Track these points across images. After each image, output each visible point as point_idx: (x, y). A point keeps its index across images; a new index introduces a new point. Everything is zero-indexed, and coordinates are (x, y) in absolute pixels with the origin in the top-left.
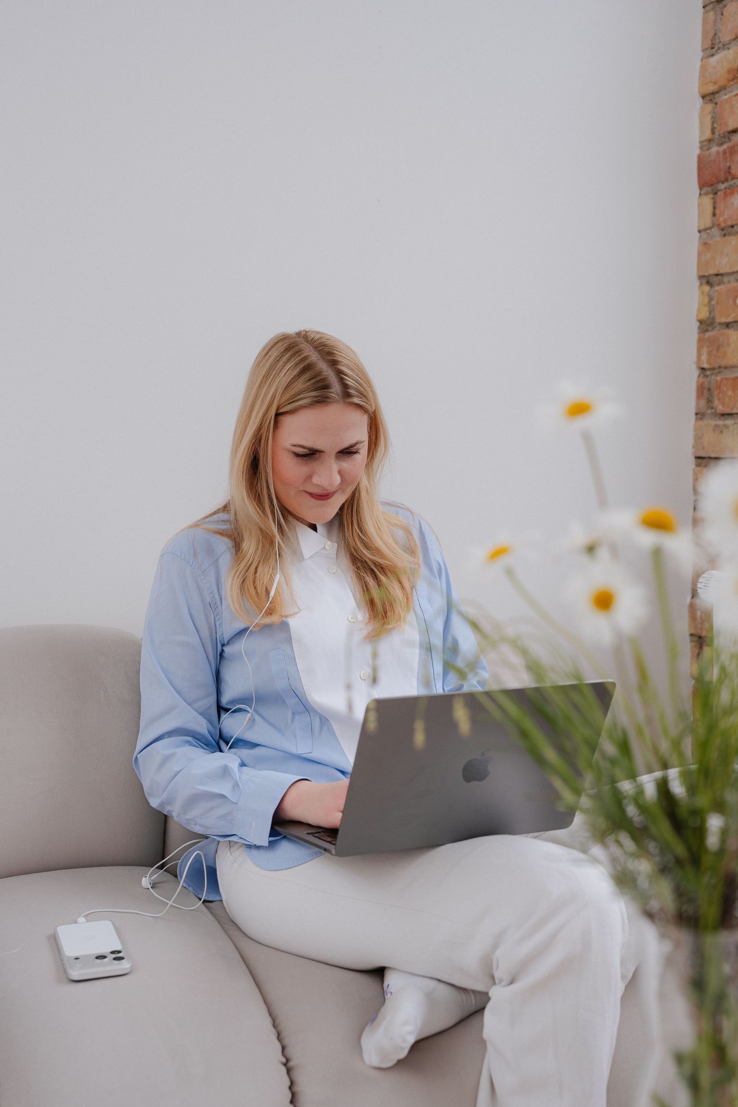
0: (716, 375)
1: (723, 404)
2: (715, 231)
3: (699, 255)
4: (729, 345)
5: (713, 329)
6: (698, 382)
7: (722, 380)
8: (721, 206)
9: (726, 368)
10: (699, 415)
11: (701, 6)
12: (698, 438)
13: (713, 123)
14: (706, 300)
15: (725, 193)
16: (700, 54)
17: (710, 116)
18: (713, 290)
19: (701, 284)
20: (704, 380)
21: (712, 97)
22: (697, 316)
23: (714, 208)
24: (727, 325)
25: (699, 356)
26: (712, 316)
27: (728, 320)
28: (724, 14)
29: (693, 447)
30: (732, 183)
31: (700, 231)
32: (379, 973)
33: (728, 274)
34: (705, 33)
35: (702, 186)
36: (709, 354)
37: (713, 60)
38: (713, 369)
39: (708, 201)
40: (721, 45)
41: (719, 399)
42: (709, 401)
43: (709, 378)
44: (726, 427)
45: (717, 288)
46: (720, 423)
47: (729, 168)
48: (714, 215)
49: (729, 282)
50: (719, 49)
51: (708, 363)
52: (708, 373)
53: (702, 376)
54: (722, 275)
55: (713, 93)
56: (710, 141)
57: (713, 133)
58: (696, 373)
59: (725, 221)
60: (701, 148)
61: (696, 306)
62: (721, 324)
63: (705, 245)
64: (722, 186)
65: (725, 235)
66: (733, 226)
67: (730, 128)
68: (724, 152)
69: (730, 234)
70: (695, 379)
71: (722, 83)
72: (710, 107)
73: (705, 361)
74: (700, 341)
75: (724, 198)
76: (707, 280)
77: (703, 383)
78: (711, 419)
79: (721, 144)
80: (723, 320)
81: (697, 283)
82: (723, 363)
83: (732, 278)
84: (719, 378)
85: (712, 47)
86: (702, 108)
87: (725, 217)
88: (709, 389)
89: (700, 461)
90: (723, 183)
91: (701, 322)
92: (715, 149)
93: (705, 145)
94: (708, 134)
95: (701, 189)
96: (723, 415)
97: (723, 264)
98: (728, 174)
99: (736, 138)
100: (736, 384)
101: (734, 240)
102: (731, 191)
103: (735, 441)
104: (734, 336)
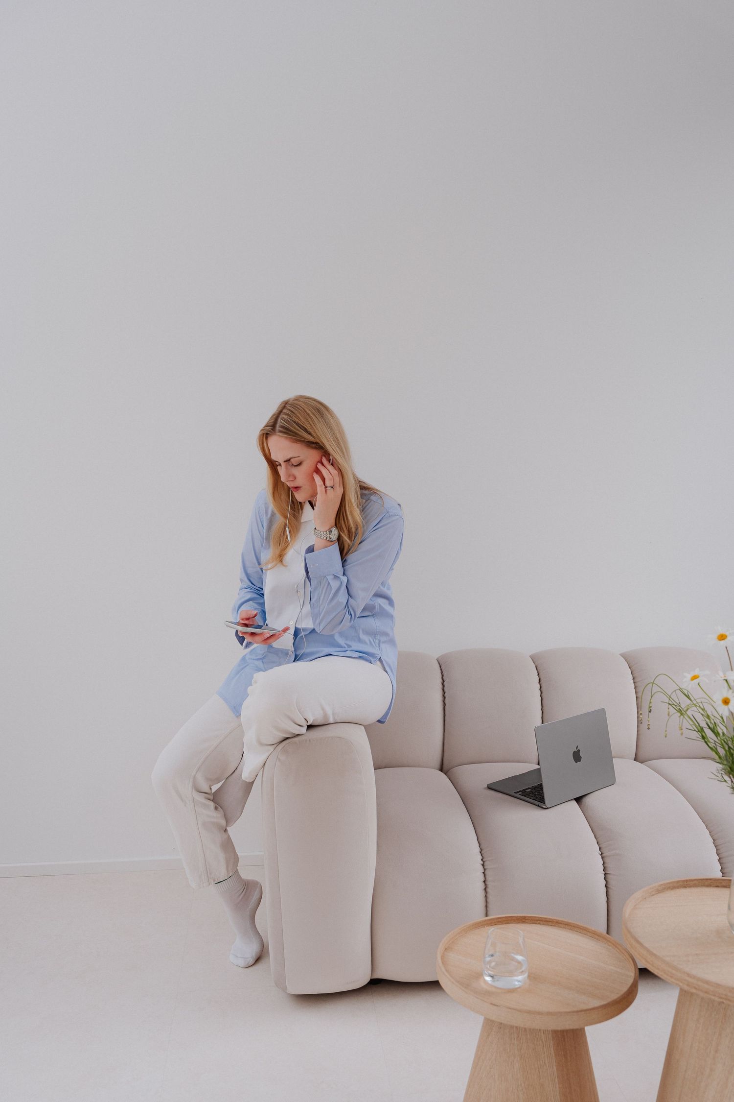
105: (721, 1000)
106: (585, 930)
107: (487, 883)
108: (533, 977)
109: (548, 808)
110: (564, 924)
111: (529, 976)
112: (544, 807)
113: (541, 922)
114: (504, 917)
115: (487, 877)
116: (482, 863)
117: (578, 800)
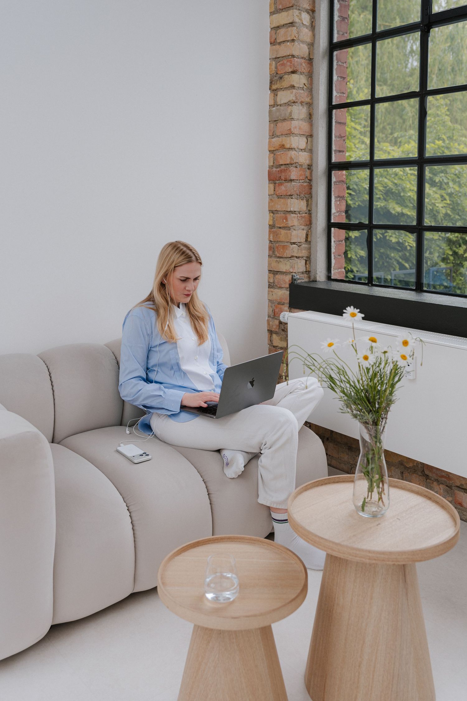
0: (276, 244)
1: (279, 254)
2: (275, 196)
3: (269, 203)
4: (281, 234)
5: (274, 228)
6: (269, 245)
7: (278, 245)
8: (277, 189)
9: (280, 242)
10: (270, 256)
11: (268, 121)
12: (269, 264)
13: (274, 160)
14: (272, 219)
15: (279, 185)
16: (268, 137)
17: (272, 158)
18: (274, 215)
19: (270, 213)
20: (271, 245)
21: (273, 152)
22: (268, 223)
23: (274, 188)
24: (280, 228)
25: (269, 236)
26: (274, 224)
27: (281, 226)
28: (277, 126)
29: (268, 267)
30: (281, 181)
31: (269, 195)
32: (219, 451)
33: (280, 211)
34: (270, 130)
35: (269, 180)
36: (273, 236)
37: (274, 140)
38: (275, 241)
39: (272, 186)
40: (276, 135)
41: (277, 252)
42: (273, 252)
43: (273, 245)
44: (281, 261)
45: (276, 215)
46: (278, 260)
47: (280, 177)
48: (274, 191)
49: (281, 214)
50: (275, 136)
51: (273, 239)
52: (273, 242)
53: (270, 243)
54: (278, 211)
55: (273, 151)
56: (272, 166)
57: (274, 164)
58: (268, 242)
59: (279, 194)
60: (269, 168)
61: (268, 220)
62: (277, 227)
63: (271, 200)
64: (278, 182)
65: (278, 198)
66: (282, 196)
67: (280, 164)
68: (278, 171)
69: (281, 198)
70: (268, 244)
71: (277, 148)
72: (272, 155)
73: (272, 239)
74: (270, 231)
75: (278, 186)
76: (272, 212)
77: (271, 246)
78: (275, 258)
79: (277, 168)
80: (279, 226)
81: (268, 212)
82: (279, 240)
83: (282, 213)
84: (277, 245)
85: (273, 135)
86: (269, 154)
87: (279, 192)
88: (273, 248)
89: (270, 271)
90: (278, 181)
91: (270, 225)
92: (274, 169)
93: (271, 167)
94: (272, 164)
95: (269, 181)
96: (279, 257)
97: (278, 207)
98: (280, 178)
99: (283, 167)
100: (284, 247)
101: (282, 200)
102: (281, 184)
103: (284, 266)
104: (283, 232)
105: (393, 563)
106: (243, 539)
110: (226, 539)
111: (240, 588)
114: (185, 546)
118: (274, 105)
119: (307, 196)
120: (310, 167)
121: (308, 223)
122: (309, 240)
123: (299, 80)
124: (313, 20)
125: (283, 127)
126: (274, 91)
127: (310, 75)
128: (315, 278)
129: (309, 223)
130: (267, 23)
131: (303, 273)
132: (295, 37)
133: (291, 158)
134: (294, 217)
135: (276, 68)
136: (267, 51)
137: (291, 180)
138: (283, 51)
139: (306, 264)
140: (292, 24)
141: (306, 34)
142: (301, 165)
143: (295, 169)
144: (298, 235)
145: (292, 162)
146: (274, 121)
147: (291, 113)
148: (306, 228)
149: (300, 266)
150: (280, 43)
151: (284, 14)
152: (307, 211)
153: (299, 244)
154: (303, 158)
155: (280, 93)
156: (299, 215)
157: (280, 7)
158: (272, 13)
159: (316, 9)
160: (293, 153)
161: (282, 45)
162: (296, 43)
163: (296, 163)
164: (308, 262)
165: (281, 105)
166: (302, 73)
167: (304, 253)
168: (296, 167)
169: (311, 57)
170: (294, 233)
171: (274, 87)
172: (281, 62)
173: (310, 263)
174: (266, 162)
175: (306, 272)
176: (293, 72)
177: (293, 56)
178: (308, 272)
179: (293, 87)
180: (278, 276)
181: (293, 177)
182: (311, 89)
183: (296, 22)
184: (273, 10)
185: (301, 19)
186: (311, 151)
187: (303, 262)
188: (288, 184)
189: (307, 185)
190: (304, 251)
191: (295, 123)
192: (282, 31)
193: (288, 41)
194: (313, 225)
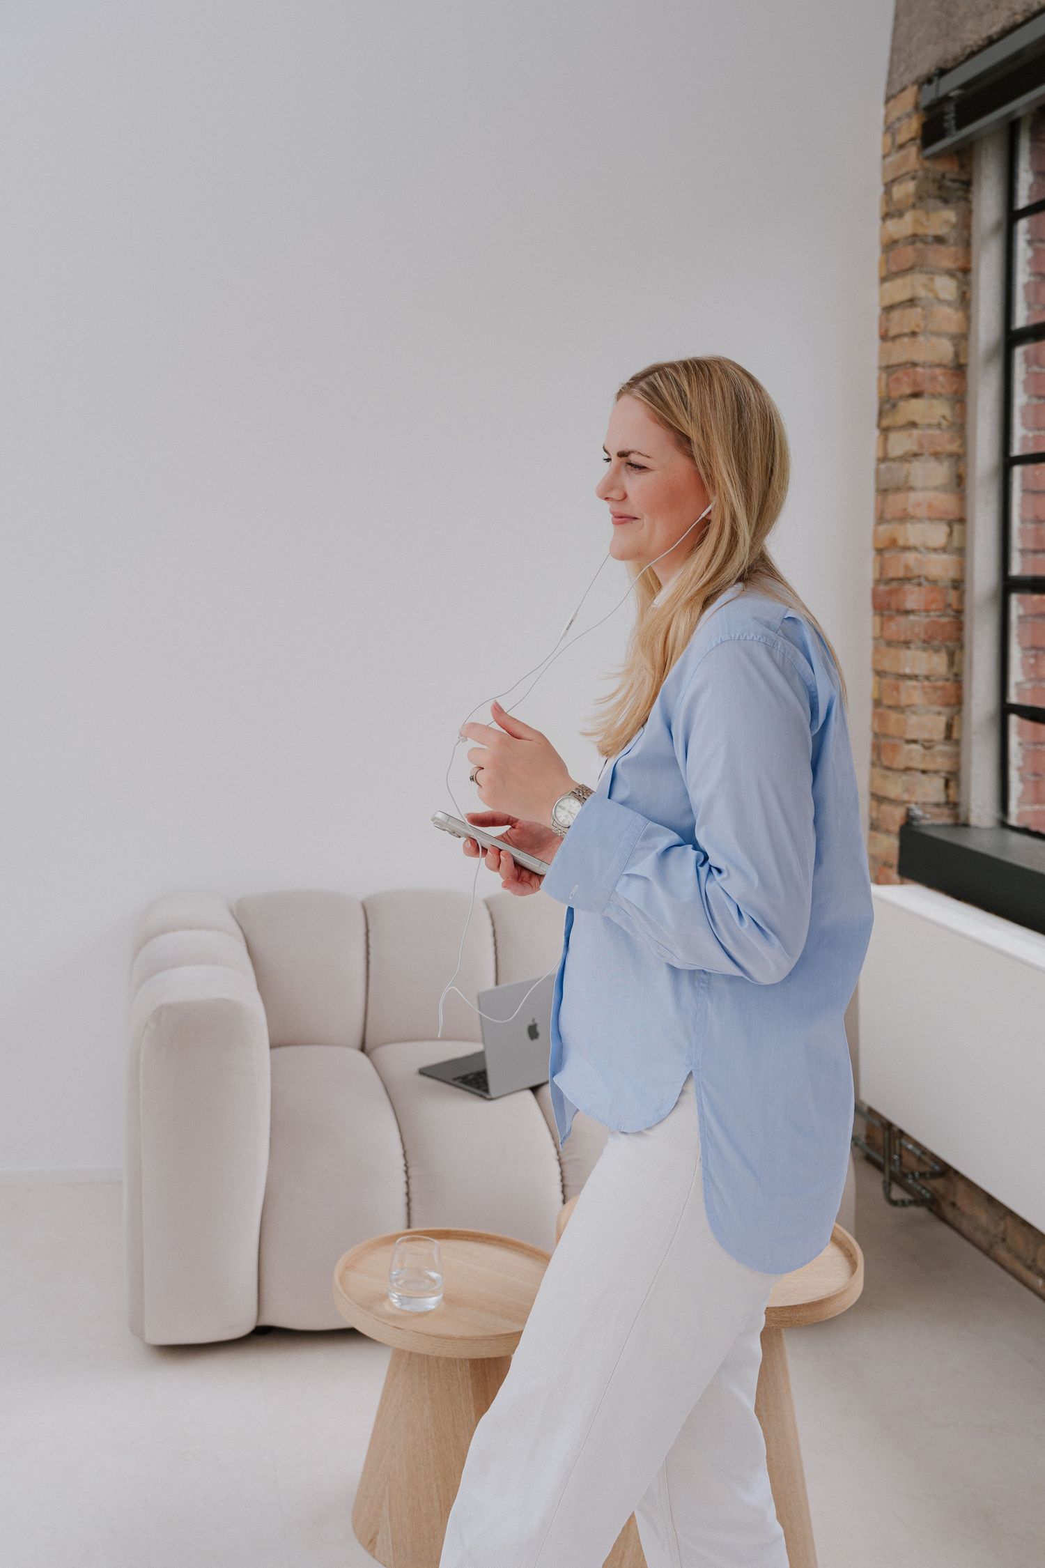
0: (882, 739)
1: (886, 761)
2: (882, 641)
3: (874, 655)
4: (889, 720)
5: (881, 707)
6: (872, 742)
7: (886, 743)
8: (885, 627)
9: (887, 735)
10: (873, 764)
11: (875, 491)
12: (873, 781)
13: (881, 570)
14: (877, 687)
15: (889, 619)
16: (874, 522)
17: (879, 565)
18: (881, 681)
19: (875, 676)
20: (876, 741)
21: (880, 552)
22: (872, 696)
23: (882, 626)
24: (890, 707)
25: (873, 723)
26: (880, 698)
27: (889, 704)
28: (887, 500)
29: (870, 787)
30: (891, 613)
31: (874, 639)
33: (889, 673)
34: (876, 509)
35: (874, 608)
36: (879, 724)
37: (882, 528)
38: (881, 735)
39: (878, 620)
40: (884, 519)
41: (884, 756)
42: (879, 756)
44: (889, 777)
46: (885, 772)
47: (890, 603)
48: (882, 630)
49: (890, 678)
50: (883, 521)
52: (878, 737)
53: (875, 738)
54: (886, 672)
55: (881, 550)
56: (879, 581)
57: (881, 576)
58: (871, 735)
59: (887, 637)
60: (874, 584)
61: (872, 690)
63: (876, 649)
64: (886, 613)
65: (886, 645)
66: (892, 641)
67: (890, 577)
68: (887, 591)
69: (889, 646)
71: (886, 544)
72: (879, 559)
73: (877, 728)
74: (874, 713)
75: (888, 622)
76: (879, 673)
77: (875, 743)
78: (880, 768)
79: (885, 585)
80: (886, 703)
81: (872, 674)
82: (886, 732)
83: (892, 677)
84: (884, 742)
85: (881, 519)
86: (875, 557)
87: (888, 634)
88: (879, 748)
89: (873, 796)
90: (886, 611)
91: (874, 700)
92: (881, 587)
93: (876, 583)
94: (878, 576)
95: (874, 611)
96: (885, 767)
97: (886, 665)
98: (889, 607)
99: (894, 585)
100: (895, 748)
101: (892, 651)
102: (891, 618)
103: (894, 788)
104: (893, 716)
107: (411, 1195)
108: (449, 1300)
109: (491, 1099)
111: (444, 1298)
112: (488, 1097)
113: (469, 1238)
115: (411, 1188)
116: (404, 1168)
117: (535, 1090)
118: (884, 459)
119: (950, 644)
120: (958, 584)
121: (953, 701)
122: (955, 735)
123: (931, 410)
124: (965, 288)
125: (896, 502)
126: (885, 431)
127: (960, 399)
128: (967, 818)
129: (956, 700)
130: (873, 297)
131: (937, 805)
132: (918, 326)
133: (907, 568)
134: (914, 687)
135: (887, 386)
136: (871, 354)
137: (907, 612)
138: (902, 352)
139: (947, 785)
140: (912, 302)
141: (949, 318)
142: (934, 582)
143: (916, 589)
144: (928, 723)
145: (909, 575)
146: (883, 491)
147: (907, 477)
148: (946, 710)
149: (932, 789)
150: (895, 338)
151: (899, 282)
152: (951, 677)
153: (928, 745)
154: (940, 567)
155: (894, 437)
156: (926, 683)
157: (894, 268)
158: (884, 280)
159: (973, 266)
160: (910, 557)
161: (898, 342)
162: (921, 338)
163: (919, 577)
164: (952, 784)
165: (894, 460)
166: (934, 396)
167: (942, 764)
168: (920, 585)
169: (962, 361)
170: (913, 720)
171: (885, 423)
172: (894, 376)
173: (958, 785)
174: (869, 572)
175: (947, 803)
176: (916, 395)
177: (914, 365)
178: (953, 805)
179: (913, 425)
180: (886, 808)
181: (909, 605)
182: (961, 427)
183: (920, 299)
184: (884, 273)
185: (932, 291)
186: (961, 552)
187: (939, 783)
188: (902, 620)
189: (949, 622)
190: (939, 760)
191: (913, 497)
192: (896, 315)
193: (905, 335)
194: (965, 707)
